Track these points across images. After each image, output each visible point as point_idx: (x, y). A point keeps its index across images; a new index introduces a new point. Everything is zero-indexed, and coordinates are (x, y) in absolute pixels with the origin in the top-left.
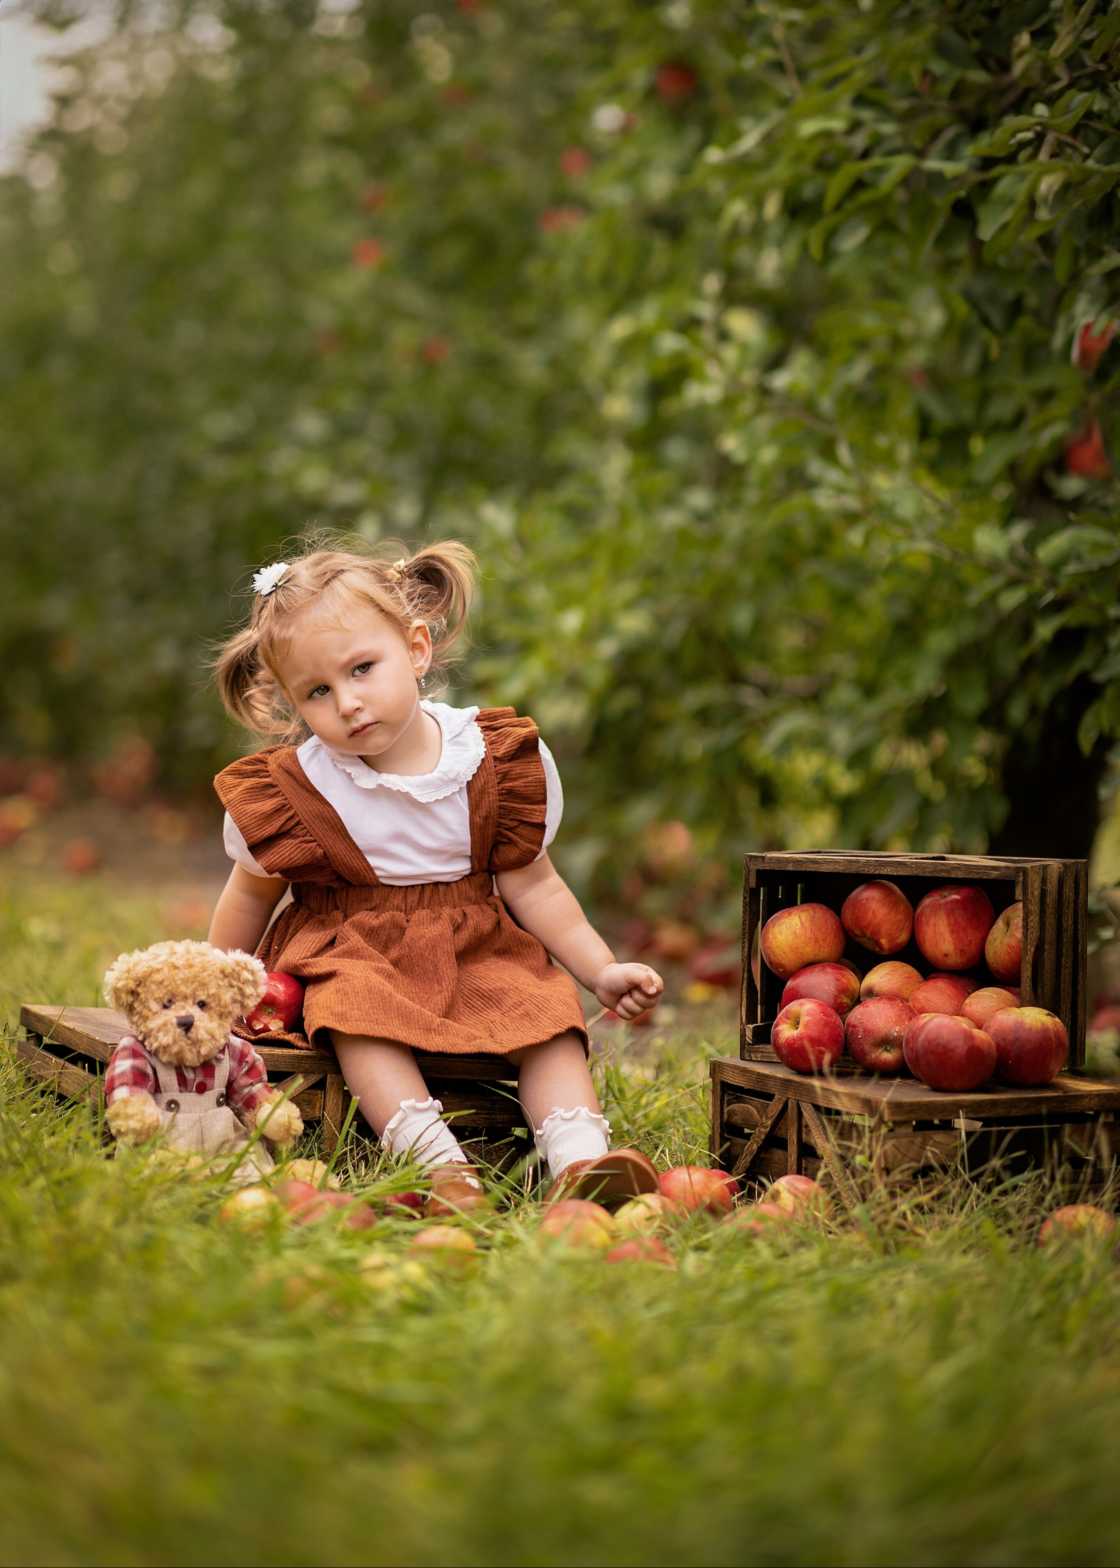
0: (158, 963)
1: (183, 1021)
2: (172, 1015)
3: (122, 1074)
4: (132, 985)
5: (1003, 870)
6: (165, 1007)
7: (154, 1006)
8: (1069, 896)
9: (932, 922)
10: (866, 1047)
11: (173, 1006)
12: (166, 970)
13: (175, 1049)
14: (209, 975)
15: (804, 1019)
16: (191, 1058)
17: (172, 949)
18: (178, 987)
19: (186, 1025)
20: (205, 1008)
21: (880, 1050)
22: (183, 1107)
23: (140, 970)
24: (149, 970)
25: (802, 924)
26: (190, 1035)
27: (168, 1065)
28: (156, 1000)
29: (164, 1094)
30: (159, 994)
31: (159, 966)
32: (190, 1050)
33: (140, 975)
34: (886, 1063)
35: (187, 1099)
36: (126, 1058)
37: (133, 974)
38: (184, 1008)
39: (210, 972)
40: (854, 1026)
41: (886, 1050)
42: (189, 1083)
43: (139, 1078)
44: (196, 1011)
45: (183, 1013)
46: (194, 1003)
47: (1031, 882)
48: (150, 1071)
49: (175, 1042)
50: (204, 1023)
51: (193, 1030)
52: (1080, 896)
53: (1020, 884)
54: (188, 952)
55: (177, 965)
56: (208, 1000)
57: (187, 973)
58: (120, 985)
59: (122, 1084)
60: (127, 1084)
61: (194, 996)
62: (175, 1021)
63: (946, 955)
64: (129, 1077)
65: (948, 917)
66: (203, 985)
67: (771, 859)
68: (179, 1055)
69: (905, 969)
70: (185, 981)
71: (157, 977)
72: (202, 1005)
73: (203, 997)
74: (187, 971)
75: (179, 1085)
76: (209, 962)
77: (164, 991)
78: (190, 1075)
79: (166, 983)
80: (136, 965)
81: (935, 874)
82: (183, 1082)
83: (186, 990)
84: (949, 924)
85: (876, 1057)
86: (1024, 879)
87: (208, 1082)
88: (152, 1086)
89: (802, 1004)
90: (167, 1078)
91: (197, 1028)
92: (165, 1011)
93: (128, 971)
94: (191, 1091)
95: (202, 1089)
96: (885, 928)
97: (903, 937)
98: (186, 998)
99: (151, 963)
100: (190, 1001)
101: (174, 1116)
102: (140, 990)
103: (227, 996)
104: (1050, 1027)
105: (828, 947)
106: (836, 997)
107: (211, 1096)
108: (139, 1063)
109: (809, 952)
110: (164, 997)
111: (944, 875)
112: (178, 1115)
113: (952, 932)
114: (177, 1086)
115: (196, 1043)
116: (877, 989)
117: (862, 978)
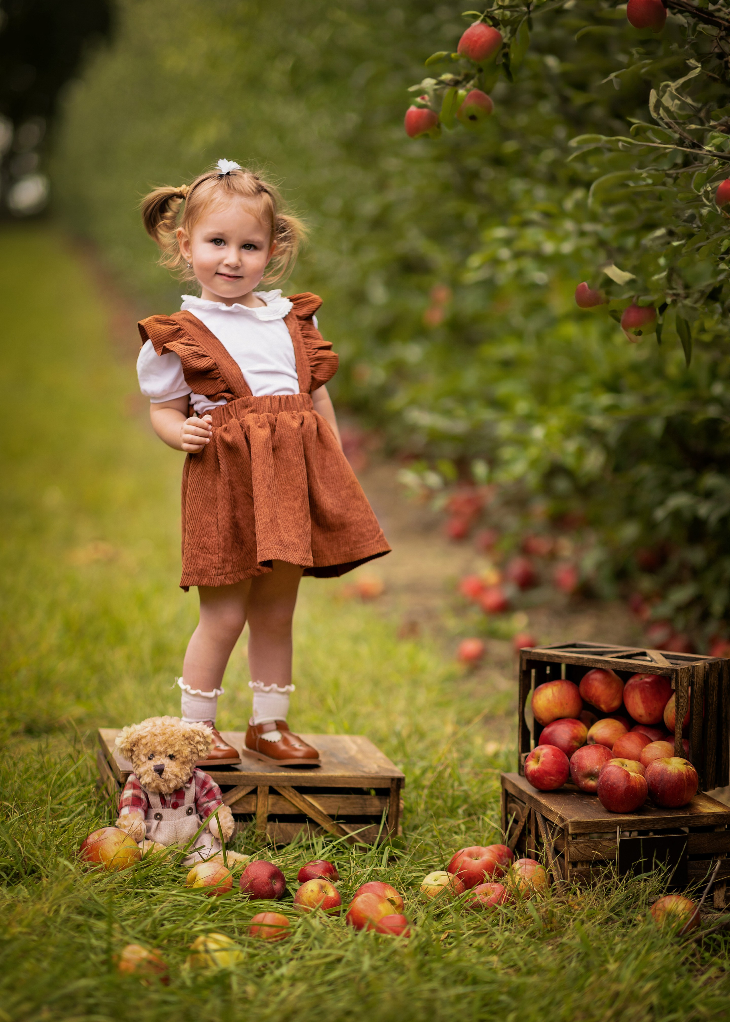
0: (145, 732)
1: (158, 768)
2: (151, 765)
3: (127, 799)
4: (129, 746)
5: (664, 670)
6: (150, 759)
7: (143, 758)
8: (714, 683)
9: (631, 695)
10: (579, 777)
11: (154, 759)
12: (149, 737)
13: (154, 785)
14: (175, 739)
15: (542, 759)
16: (164, 789)
17: (154, 723)
18: (156, 747)
19: (160, 770)
20: (173, 759)
21: (588, 780)
22: (164, 817)
23: (134, 737)
24: (140, 737)
25: (553, 694)
26: (163, 776)
27: (154, 793)
28: (144, 755)
29: (154, 809)
30: (145, 751)
31: (145, 734)
32: (164, 785)
33: (134, 740)
34: (591, 787)
35: (167, 812)
36: (129, 789)
37: (130, 740)
38: (159, 759)
39: (176, 737)
40: (573, 764)
41: (591, 779)
42: (168, 803)
43: (136, 802)
44: (166, 761)
45: (159, 763)
46: (166, 756)
47: (681, 678)
48: (143, 796)
49: (153, 780)
50: (171, 768)
51: (164, 773)
52: (724, 682)
53: (674, 679)
54: (163, 725)
55: (156, 733)
56: (174, 754)
57: (160, 738)
58: (123, 746)
59: (126, 805)
60: (129, 805)
61: (165, 751)
62: (153, 768)
63: (641, 716)
64: (130, 801)
65: (641, 693)
66: (172, 746)
67: (535, 653)
68: (157, 787)
69: (614, 724)
70: (160, 743)
71: (144, 741)
72: (171, 757)
73: (170, 752)
74: (161, 737)
75: (162, 804)
76: (175, 730)
77: (148, 750)
78: (168, 798)
79: (149, 745)
80: (131, 734)
81: (626, 670)
82: (164, 802)
83: (160, 748)
84: (641, 698)
85: (585, 784)
86: (676, 676)
87: (180, 802)
88: (144, 806)
89: (542, 749)
90: (155, 800)
91: (166, 772)
92: (149, 762)
93: (127, 738)
94: (169, 808)
95: (175, 806)
96: (603, 699)
97: (615, 703)
98: (161, 753)
99: (140, 733)
100: (164, 755)
101: (159, 823)
102: (134, 749)
103: (186, 751)
104: (684, 773)
105: (570, 708)
106: (570, 742)
107: (182, 810)
108: (136, 792)
109: (557, 711)
110: (148, 753)
111: (631, 670)
112: (162, 823)
113: (643, 702)
114: (161, 805)
115: (167, 781)
116: (595, 737)
117: (589, 728)
